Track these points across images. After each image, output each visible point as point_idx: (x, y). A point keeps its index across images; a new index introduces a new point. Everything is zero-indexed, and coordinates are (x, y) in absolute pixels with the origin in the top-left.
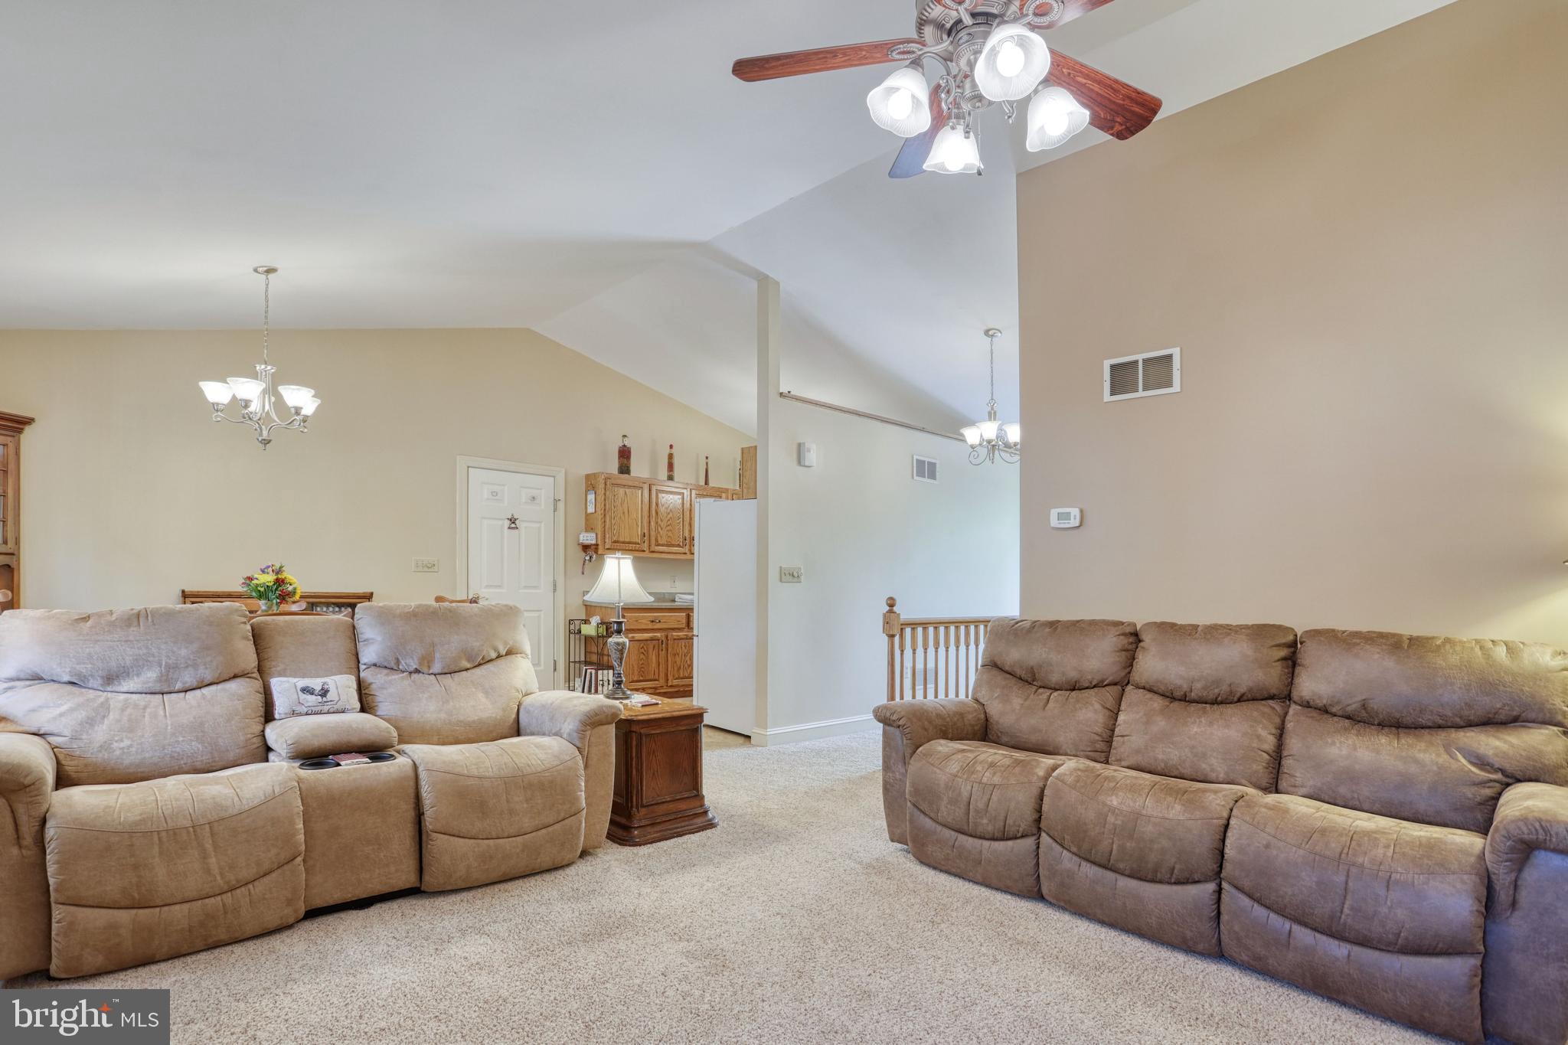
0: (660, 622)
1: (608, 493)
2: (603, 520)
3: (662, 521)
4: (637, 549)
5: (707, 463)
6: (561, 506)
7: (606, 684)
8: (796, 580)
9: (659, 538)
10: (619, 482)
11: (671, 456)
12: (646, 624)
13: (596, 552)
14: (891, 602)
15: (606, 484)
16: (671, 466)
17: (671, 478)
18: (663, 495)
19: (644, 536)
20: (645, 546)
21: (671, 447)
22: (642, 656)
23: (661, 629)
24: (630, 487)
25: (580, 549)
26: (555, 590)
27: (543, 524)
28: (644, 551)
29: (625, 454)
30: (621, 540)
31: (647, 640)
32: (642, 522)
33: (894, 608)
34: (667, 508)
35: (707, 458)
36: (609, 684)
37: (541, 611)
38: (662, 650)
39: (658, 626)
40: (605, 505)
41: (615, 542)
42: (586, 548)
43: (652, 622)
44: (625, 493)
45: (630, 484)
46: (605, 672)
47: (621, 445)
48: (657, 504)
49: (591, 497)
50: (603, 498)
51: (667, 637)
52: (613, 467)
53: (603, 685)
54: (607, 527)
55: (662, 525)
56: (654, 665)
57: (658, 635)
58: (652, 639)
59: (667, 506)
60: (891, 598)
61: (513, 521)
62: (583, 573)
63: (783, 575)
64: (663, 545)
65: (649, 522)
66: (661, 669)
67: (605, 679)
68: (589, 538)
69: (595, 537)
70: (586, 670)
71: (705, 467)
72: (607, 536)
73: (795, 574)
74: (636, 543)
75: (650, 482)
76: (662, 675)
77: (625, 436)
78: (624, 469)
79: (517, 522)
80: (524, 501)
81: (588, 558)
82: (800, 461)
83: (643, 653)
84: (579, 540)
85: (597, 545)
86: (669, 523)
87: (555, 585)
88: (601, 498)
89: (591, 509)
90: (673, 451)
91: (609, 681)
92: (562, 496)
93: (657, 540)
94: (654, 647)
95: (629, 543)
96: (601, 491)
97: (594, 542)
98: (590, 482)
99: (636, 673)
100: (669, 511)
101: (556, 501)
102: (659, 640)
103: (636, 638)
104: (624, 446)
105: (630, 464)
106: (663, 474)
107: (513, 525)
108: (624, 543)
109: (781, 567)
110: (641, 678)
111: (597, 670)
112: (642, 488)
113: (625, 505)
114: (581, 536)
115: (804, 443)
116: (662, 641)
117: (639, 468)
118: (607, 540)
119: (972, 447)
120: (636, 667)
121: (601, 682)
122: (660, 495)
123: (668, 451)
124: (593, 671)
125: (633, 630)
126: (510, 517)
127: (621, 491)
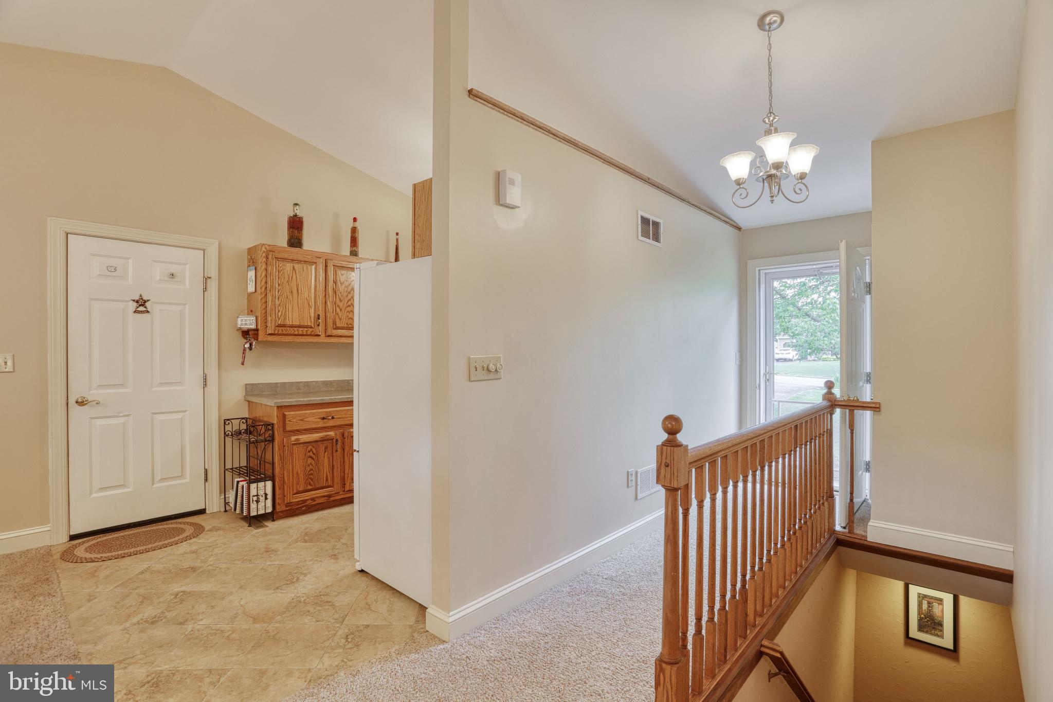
0: (333, 418)
1: (269, 268)
2: (264, 300)
3: (341, 301)
4: (309, 333)
5: (397, 240)
6: (213, 286)
7: (262, 499)
8: (491, 376)
9: (338, 320)
10: (286, 256)
11: (354, 230)
12: (316, 422)
13: (256, 338)
14: (673, 426)
15: (267, 258)
16: (354, 241)
17: (354, 253)
18: (343, 272)
19: (319, 319)
20: (321, 329)
21: (355, 220)
22: (310, 461)
23: (334, 427)
24: (299, 262)
25: (240, 334)
26: (205, 385)
27: (187, 306)
28: (319, 335)
29: (296, 224)
30: (288, 323)
31: (316, 441)
32: (315, 303)
33: (678, 436)
34: (347, 287)
35: (397, 234)
36: (266, 498)
37: (185, 411)
38: (337, 451)
39: (331, 423)
40: (266, 283)
41: (279, 326)
42: (245, 333)
43: (324, 418)
44: (294, 268)
45: (300, 259)
46: (261, 484)
47: (292, 214)
48: (335, 282)
49: (251, 274)
50: (264, 274)
51: (343, 435)
52: (282, 240)
53: (257, 501)
54: (269, 308)
55: (341, 305)
56: (326, 469)
57: (332, 433)
58: (323, 440)
59: (347, 283)
60: (671, 418)
61: (141, 303)
62: (243, 364)
63: (473, 370)
64: (342, 328)
65: (326, 303)
66: (335, 474)
67: (261, 493)
68: (248, 322)
69: (254, 321)
70: (238, 482)
71: (395, 243)
72: (269, 319)
73: (492, 368)
74: (307, 327)
75: (327, 257)
76: (337, 479)
77: (296, 204)
78: (295, 241)
79: (147, 304)
80: (158, 278)
81: (247, 346)
82: (499, 199)
83: (311, 457)
84: (236, 324)
85: (257, 330)
86: (350, 303)
87: (205, 380)
88: (261, 273)
89: (251, 289)
90: (357, 224)
91: (266, 495)
92: (213, 272)
93: (334, 323)
94: (326, 448)
95: (300, 327)
96: (262, 267)
97: (253, 327)
98: (252, 257)
99: (302, 481)
100: (349, 290)
101: (206, 279)
102: (332, 439)
103: (302, 441)
104: (296, 215)
105: (301, 236)
106: (346, 249)
107: (141, 309)
108: (292, 326)
109: (469, 359)
110: (310, 487)
111: (250, 482)
112: (316, 263)
113: (294, 283)
114: (239, 320)
115: (504, 171)
116: (337, 440)
117: (313, 241)
118: (269, 325)
119: (739, 182)
120: (302, 477)
121: (255, 498)
122: (339, 272)
123: (351, 224)
124: (244, 483)
125: (297, 431)
126: (137, 298)
127: (289, 266)
